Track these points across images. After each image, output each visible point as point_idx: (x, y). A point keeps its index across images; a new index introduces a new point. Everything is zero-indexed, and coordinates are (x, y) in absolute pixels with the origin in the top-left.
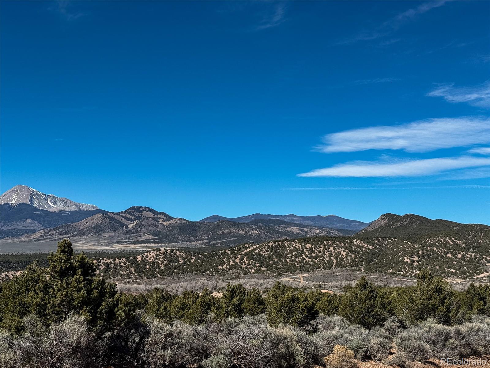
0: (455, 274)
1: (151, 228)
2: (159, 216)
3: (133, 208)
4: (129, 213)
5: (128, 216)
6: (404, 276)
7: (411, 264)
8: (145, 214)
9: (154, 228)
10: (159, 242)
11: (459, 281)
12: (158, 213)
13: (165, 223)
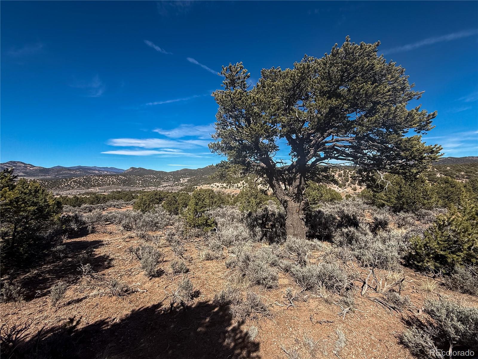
0: (153, 186)
1: (22, 171)
2: (27, 165)
3: (11, 162)
4: (9, 164)
5: (8, 165)
6: (136, 187)
7: (139, 183)
8: (18, 164)
9: (24, 170)
10: (27, 176)
11: (154, 188)
12: (27, 164)
13: (31, 169)
